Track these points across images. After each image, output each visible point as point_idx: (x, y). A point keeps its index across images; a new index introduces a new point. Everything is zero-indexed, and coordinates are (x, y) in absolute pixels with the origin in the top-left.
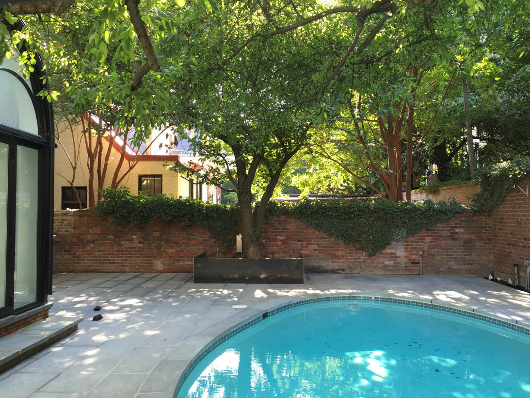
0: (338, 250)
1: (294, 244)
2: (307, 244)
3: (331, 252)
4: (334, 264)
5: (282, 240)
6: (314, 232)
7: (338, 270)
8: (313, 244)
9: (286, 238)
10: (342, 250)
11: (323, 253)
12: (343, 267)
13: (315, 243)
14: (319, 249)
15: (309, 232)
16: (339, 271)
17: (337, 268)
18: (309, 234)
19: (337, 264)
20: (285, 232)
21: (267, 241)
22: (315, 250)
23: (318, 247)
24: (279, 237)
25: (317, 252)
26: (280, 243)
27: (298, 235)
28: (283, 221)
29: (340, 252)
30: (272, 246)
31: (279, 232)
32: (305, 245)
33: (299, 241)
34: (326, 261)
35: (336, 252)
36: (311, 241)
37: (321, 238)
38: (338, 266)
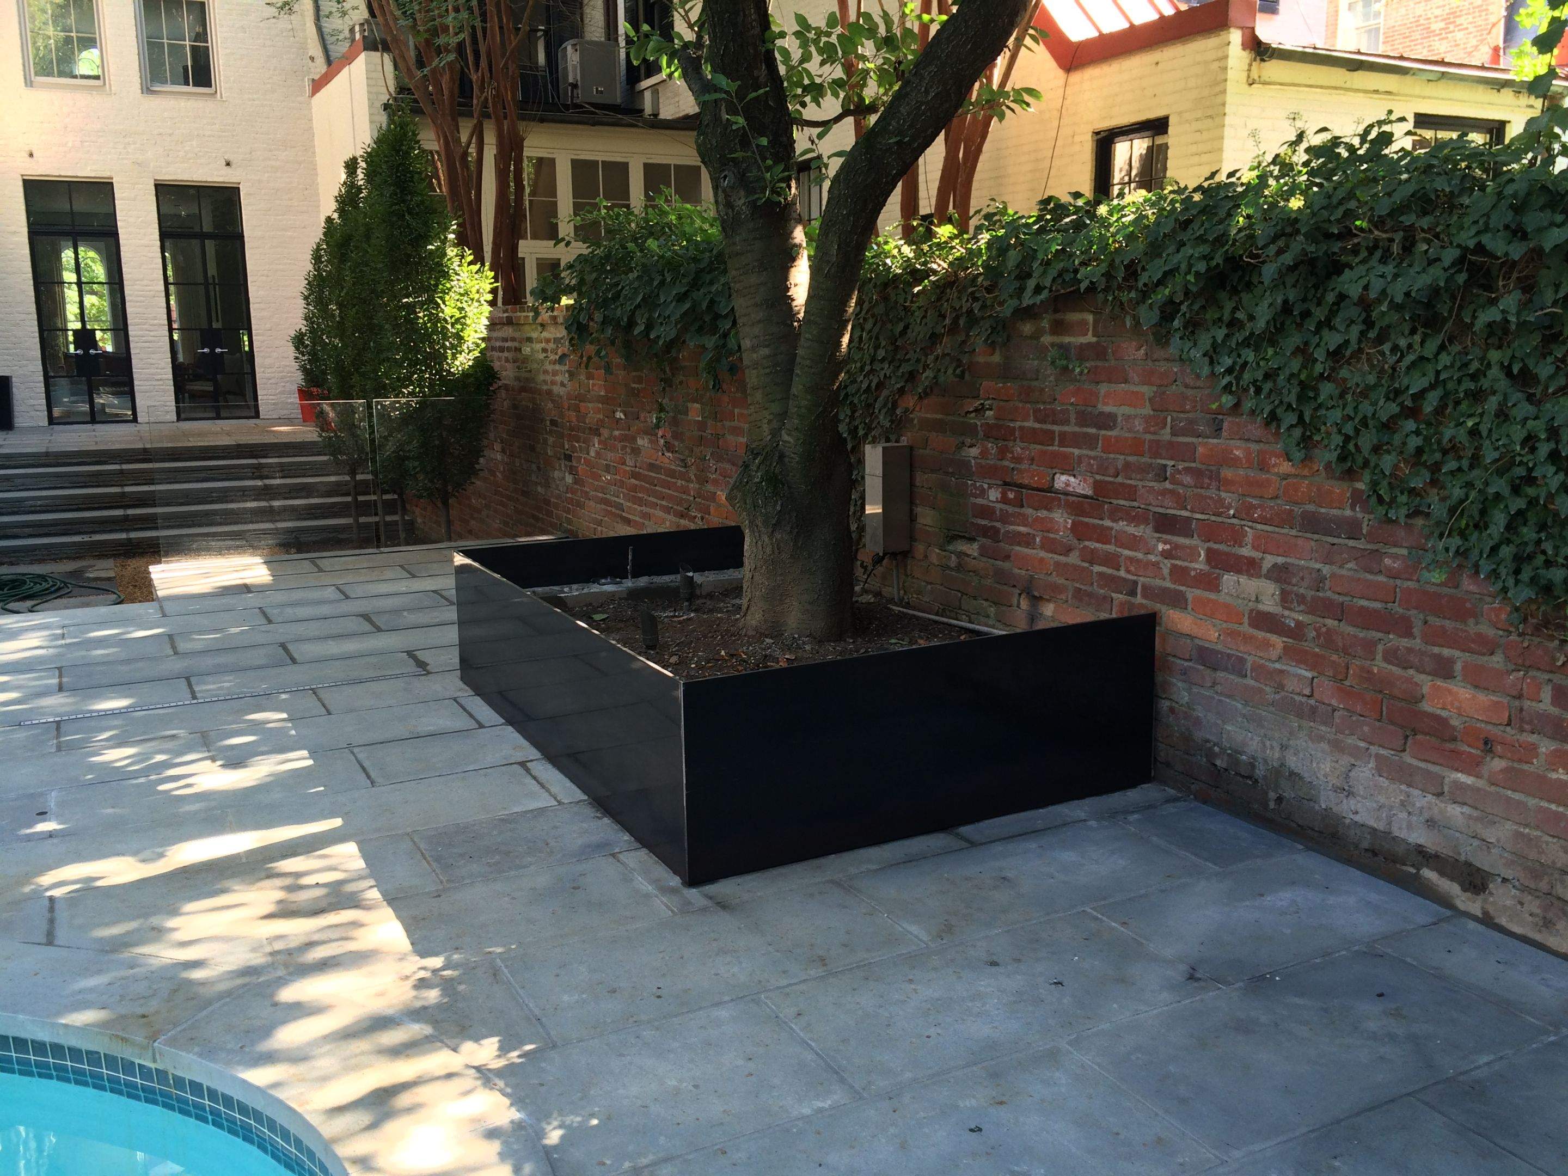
0: (1444, 670)
1: (1134, 543)
2: (1212, 556)
3: (1379, 665)
4: (1393, 793)
5: (1077, 504)
6: (1263, 466)
7: (1424, 856)
8: (1250, 567)
9: (1097, 485)
10: (1477, 678)
11: (1315, 663)
12: (1469, 852)
13: (1269, 561)
14: (1293, 617)
15: (1234, 462)
16: (1429, 874)
17: (1419, 837)
18: (1227, 473)
19: (1421, 800)
20: (1091, 442)
21: (1004, 500)
22: (1263, 621)
23: (1285, 598)
24: (1061, 480)
25: (1278, 641)
26: (1061, 519)
27: (1162, 474)
28: (1083, 353)
29: (1463, 692)
30: (1027, 541)
31: (1064, 439)
32: (1200, 564)
33: (1166, 524)
34: (1337, 746)
35: (1426, 683)
36: (1237, 538)
37: (1312, 524)
38: (1431, 823)
